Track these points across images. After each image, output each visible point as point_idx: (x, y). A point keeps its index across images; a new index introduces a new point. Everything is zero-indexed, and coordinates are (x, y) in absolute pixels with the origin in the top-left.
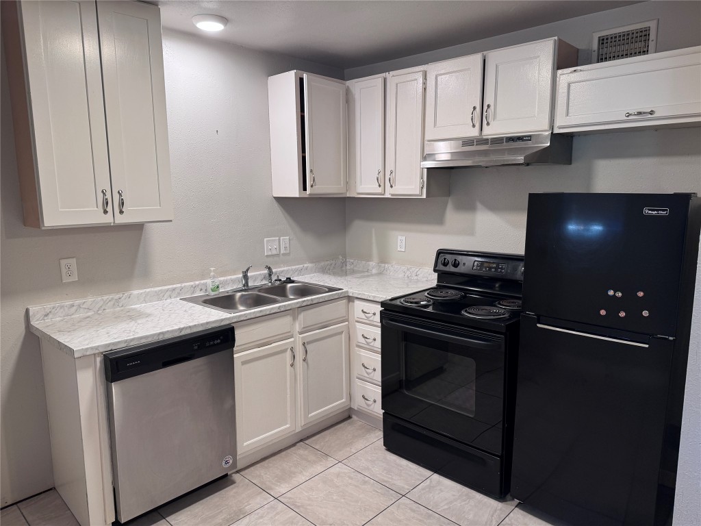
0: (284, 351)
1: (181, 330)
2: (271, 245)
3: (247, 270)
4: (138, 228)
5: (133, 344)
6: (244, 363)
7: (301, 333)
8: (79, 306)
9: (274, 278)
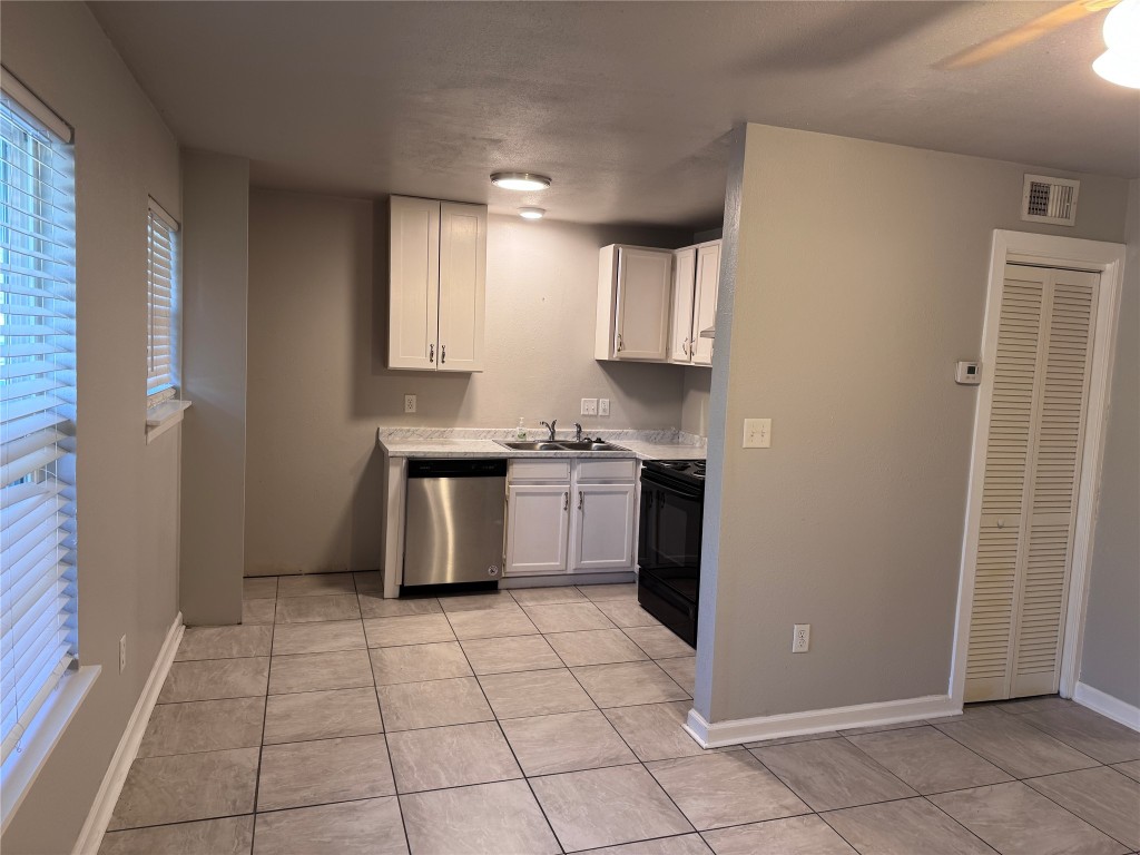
0: (560, 494)
1: (466, 453)
2: (588, 406)
3: (554, 423)
4: (465, 376)
6: (518, 494)
7: (579, 482)
9: (583, 436)
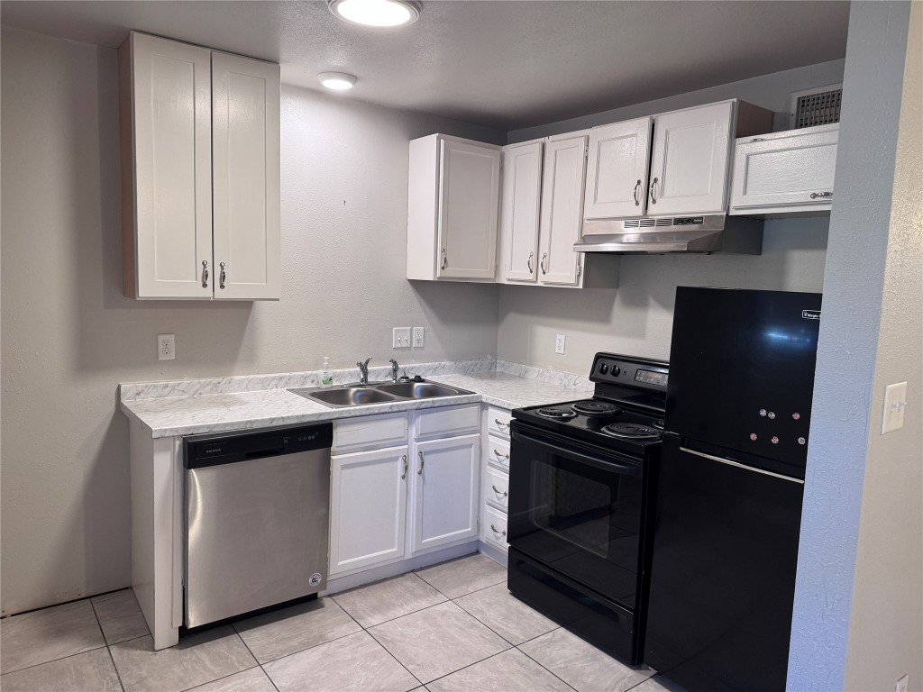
0: (396, 459)
1: (272, 420)
2: (400, 336)
3: (367, 363)
4: (246, 305)
5: (216, 430)
6: (344, 467)
7: (418, 440)
8: (173, 387)
9: (400, 375)
